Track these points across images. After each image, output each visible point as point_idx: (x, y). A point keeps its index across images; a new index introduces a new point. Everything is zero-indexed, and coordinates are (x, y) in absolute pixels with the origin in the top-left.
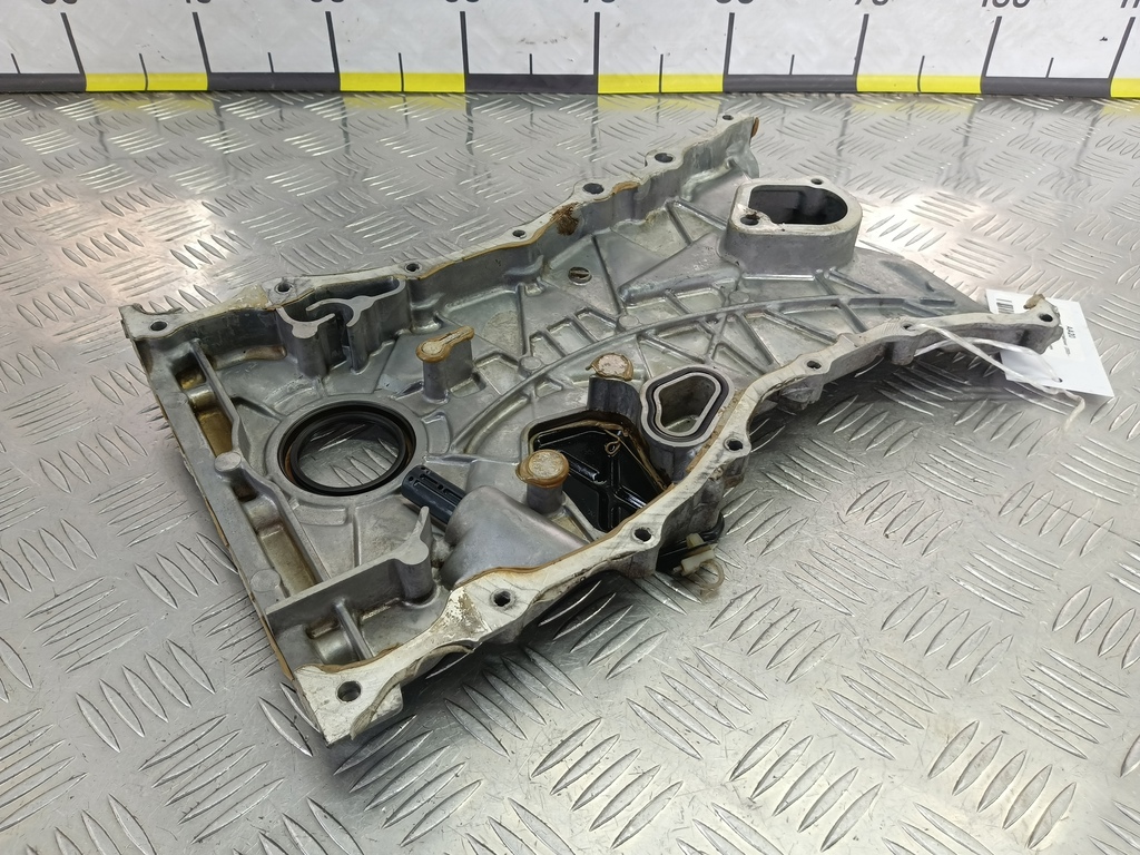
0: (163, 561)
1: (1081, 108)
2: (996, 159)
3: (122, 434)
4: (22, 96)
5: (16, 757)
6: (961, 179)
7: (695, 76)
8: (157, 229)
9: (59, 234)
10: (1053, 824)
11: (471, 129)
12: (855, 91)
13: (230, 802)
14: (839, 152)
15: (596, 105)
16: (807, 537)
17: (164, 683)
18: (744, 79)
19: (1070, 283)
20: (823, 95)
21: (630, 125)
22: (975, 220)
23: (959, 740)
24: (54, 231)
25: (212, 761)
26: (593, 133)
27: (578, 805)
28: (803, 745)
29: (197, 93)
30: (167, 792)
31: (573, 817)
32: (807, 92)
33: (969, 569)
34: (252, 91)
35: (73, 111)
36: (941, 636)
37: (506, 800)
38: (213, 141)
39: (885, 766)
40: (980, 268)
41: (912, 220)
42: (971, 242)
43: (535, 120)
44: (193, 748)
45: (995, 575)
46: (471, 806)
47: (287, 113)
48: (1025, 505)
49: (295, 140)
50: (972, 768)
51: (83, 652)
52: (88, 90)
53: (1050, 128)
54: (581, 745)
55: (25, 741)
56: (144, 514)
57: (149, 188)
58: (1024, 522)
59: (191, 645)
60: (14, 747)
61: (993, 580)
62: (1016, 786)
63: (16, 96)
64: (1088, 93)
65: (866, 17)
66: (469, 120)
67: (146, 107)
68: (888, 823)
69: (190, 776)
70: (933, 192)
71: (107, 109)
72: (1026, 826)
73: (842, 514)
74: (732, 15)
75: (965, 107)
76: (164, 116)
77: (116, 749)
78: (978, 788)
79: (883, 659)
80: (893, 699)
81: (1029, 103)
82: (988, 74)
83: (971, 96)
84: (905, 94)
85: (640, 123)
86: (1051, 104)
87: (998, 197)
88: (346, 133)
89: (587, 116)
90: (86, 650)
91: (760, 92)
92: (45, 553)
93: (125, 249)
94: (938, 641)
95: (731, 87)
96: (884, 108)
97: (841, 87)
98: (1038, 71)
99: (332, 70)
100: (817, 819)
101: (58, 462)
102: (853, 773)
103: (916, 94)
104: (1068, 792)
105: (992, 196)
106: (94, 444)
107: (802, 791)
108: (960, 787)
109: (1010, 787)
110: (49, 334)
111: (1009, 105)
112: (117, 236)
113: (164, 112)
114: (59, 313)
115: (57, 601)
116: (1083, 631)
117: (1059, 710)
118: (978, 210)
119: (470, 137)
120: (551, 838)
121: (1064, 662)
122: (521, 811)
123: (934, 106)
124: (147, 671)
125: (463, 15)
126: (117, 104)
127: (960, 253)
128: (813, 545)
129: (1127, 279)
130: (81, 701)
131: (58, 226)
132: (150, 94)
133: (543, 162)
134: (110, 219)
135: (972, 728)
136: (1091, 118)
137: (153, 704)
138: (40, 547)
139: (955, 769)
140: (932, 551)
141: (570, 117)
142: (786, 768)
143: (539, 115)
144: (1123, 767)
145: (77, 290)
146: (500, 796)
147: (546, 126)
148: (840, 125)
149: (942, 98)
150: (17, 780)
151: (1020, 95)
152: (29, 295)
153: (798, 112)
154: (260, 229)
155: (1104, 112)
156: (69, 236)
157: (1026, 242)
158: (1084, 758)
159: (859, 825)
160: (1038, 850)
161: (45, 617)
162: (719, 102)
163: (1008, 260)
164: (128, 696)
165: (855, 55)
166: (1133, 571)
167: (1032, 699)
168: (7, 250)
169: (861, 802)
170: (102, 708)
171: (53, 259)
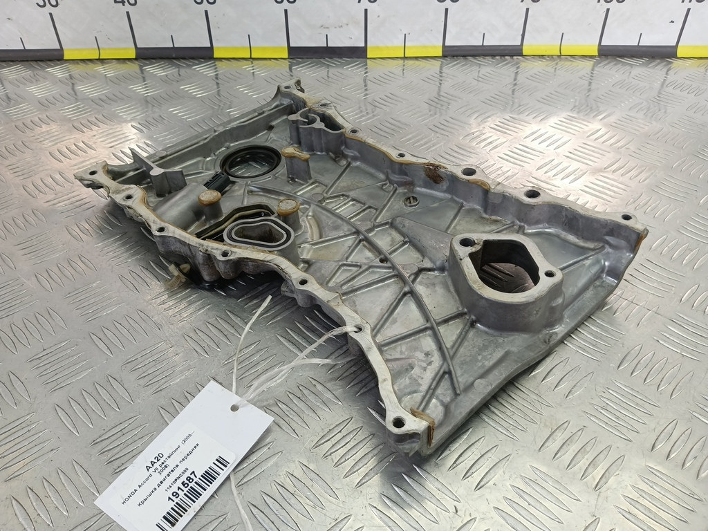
0: (105, 330)
1: (659, 64)
2: (606, 95)
3: (83, 259)
4: (26, 63)
5: (21, 439)
6: (587, 106)
7: (425, 47)
8: (105, 141)
9: (48, 144)
10: (609, 478)
12: (521, 55)
14: (513, 91)
15: (366, 65)
17: (104, 398)
18: (455, 48)
19: (644, 168)
20: (503, 58)
21: (386, 77)
22: (589, 131)
23: (557, 431)
24: (44, 142)
25: (131, 441)
26: (364, 81)
27: (337, 465)
28: (468, 433)
29: (129, 60)
30: (105, 458)
31: (334, 472)
32: (493, 56)
34: (162, 58)
35: (56, 71)
36: (551, 372)
37: (297, 462)
38: (138, 89)
39: (514, 444)
40: (590, 160)
41: (551, 131)
42: (585, 144)
43: (330, 75)
44: (120, 434)
46: (276, 465)
47: (182, 71)
49: (186, 87)
50: (565, 446)
51: (59, 381)
52: (65, 58)
53: (639, 76)
54: (340, 431)
55: (26, 430)
56: (95, 304)
57: (100, 117)
58: (606, 308)
59: (120, 377)
60: (20, 433)
61: (585, 341)
62: (589, 457)
63: (23, 63)
64: (663, 55)
65: (528, 10)
66: (290, 75)
67: (99, 68)
68: (514, 477)
69: (118, 449)
70: (565, 114)
71: (77, 70)
72: (594, 479)
74: (447, 10)
75: (589, 64)
76: (110, 74)
77: (77, 434)
78: (566, 458)
80: (521, 407)
81: (627, 61)
82: (603, 43)
83: (592, 57)
84: (552, 56)
85: (392, 75)
86: (640, 61)
87: (604, 118)
88: (218, 84)
89: (361, 71)
90: (61, 380)
91: (464, 56)
92: (38, 326)
93: (86, 152)
94: (550, 374)
95: (447, 53)
96: (539, 65)
97: (512, 53)
98: (633, 42)
99: (209, 45)
100: (473, 473)
101: (46, 275)
102: (495, 448)
103: (559, 56)
104: (620, 461)
105: (601, 117)
106: (66, 265)
107: (465, 458)
108: (557, 456)
109: (586, 457)
110: (41, 202)
111: (614, 63)
112: (81, 145)
113: (109, 71)
114: (47, 189)
115: (44, 353)
116: (636, 370)
117: (618, 414)
118: (595, 125)
120: (321, 482)
121: (623, 388)
122: (304, 468)
123: (569, 63)
124: (95, 391)
125: (286, 11)
126: (82, 67)
127: (579, 151)
129: (679, 165)
130: (57, 408)
131: (47, 139)
132: (101, 61)
134: (78, 135)
135: (566, 424)
136: (665, 70)
137: (98, 410)
138: (35, 322)
139: (553, 446)
141: (351, 72)
142: (457, 445)
143: (332, 71)
144: (654, 446)
145: (58, 177)
146: (293, 459)
147: (335, 77)
148: (513, 76)
149: (575, 58)
150: (22, 451)
151: (622, 56)
152: (29, 180)
153: (487, 68)
154: (164, 140)
155: (673, 66)
156: (53, 145)
157: (620, 144)
158: (630, 441)
159: (496, 477)
160: (600, 492)
161: (38, 361)
162: (440, 62)
163: (607, 154)
164: (83, 404)
165: (521, 33)
166: (668, 336)
167: (602, 408)
168: (17, 153)
169: (499, 464)
170: (69, 412)
171: (44, 158)
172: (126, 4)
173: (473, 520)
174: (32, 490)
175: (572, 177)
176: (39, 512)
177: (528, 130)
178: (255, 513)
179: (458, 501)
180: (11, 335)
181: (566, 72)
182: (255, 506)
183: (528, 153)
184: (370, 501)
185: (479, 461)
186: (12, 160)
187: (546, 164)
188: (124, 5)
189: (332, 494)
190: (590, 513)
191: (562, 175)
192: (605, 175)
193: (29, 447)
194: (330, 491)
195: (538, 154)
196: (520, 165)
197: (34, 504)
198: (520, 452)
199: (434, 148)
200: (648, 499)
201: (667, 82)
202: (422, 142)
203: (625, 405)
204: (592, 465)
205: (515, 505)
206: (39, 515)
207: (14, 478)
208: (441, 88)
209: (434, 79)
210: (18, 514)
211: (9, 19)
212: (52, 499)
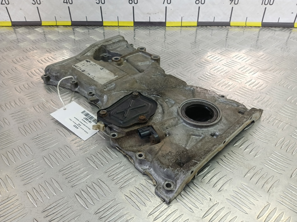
1: (287, 30)
2: (265, 41)
3: (53, 101)
4: (26, 27)
5: (29, 169)
6: (257, 46)
7: (190, 22)
8: (60, 56)
9: (36, 57)
10: (273, 188)
11: (135, 34)
12: (230, 26)
13: (79, 179)
14: (226, 40)
15: (166, 29)
17: (63, 154)
18: (202, 23)
19: (282, 70)
20: (222, 27)
21: (174, 34)
22: (259, 55)
23: (251, 170)
24: (35, 57)
25: (75, 170)
26: (165, 35)
28: (214, 170)
29: (68, 26)
30: (64, 177)
32: (218, 26)
33: (255, 133)
34: (82, 25)
35: (38, 30)
36: (248, 147)
38: (72, 37)
39: (233, 174)
40: (260, 66)
41: (243, 55)
42: (258, 60)
43: (150, 32)
45: (261, 134)
46: (135, 180)
47: (90, 31)
48: (269, 119)
49: (93, 37)
50: (254, 176)
51: (44, 147)
52: (42, 25)
53: (279, 34)
55: (31, 166)
57: (58, 47)
58: (269, 123)
59: (70, 146)
62: (265, 180)
63: (25, 27)
64: (289, 26)
65: (233, 7)
66: (134, 32)
67: (56, 29)
68: (234, 187)
69: (70, 173)
70: (249, 48)
71: (47, 30)
72: (267, 188)
74: (199, 7)
75: (258, 30)
76: (61, 31)
77: (52, 167)
79: (233, 152)
80: (236, 160)
81: (274, 28)
82: (263, 22)
83: (259, 27)
84: (242, 26)
85: (176, 33)
86: (279, 29)
87: (265, 50)
88: (104, 35)
89: (164, 31)
91: (206, 26)
93: (52, 60)
94: (247, 148)
95: (199, 25)
96: (237, 30)
97: (227, 25)
98: (276, 21)
99: (101, 20)
100: (217, 186)
101: (38, 107)
102: (226, 176)
103: (245, 26)
104: (278, 181)
105: (263, 50)
106: (46, 103)
107: (213, 180)
108: (251, 179)
109: (263, 180)
110: (35, 79)
111: (268, 29)
112: (50, 58)
113: (60, 30)
114: (37, 74)
115: (38, 136)
116: (283, 147)
117: (276, 164)
118: (261, 53)
119: (134, 36)
121: (278, 153)
122: (147, 182)
123: (250, 29)
124: (60, 151)
125: (133, 7)
126: (49, 28)
127: (255, 63)
130: (44, 158)
131: (36, 55)
132: (57, 26)
133: (153, 42)
134: (48, 54)
135: (255, 167)
136: (289, 32)
137: (61, 158)
138: (34, 125)
139: (250, 175)
141: (159, 32)
142: (210, 174)
144: (291, 176)
145: (41, 70)
146: (142, 179)
147: (153, 34)
148: (226, 34)
149: (252, 27)
150: (30, 174)
151: (271, 27)
152: (29, 71)
153: (215, 31)
155: (293, 31)
156: (39, 58)
157: (272, 60)
158: (282, 174)
159: (227, 187)
160: (270, 193)
161: (36, 139)
162: (196, 28)
163: (267, 64)
164: (55, 156)
165: (230, 17)
166: (295, 134)
167: (269, 161)
168: (24, 60)
169: (227, 182)
170: (49, 159)
171: (35, 63)
172: (68, 3)
173: (218, 204)
174: (34, 189)
175: (253, 73)
177: (233, 54)
178: (127, 199)
179: (211, 196)
180: (24, 129)
181: (248, 33)
182: (127, 196)
183: (234, 63)
185: (219, 181)
186: (22, 63)
187: (242, 68)
188: (67, 4)
190: (266, 201)
191: (249, 72)
192: (267, 72)
193: (32, 172)
195: (238, 63)
196: (231, 68)
197: (36, 194)
198: (236, 178)
199: (195, 61)
200: (290, 196)
201: (290, 37)
202: (190, 58)
203: (279, 160)
204: (266, 183)
205: (235, 198)
206: (38, 198)
207: (27, 184)
208: (197, 38)
209: (194, 34)
210: (29, 197)
211: (21, 9)
212: (43, 192)
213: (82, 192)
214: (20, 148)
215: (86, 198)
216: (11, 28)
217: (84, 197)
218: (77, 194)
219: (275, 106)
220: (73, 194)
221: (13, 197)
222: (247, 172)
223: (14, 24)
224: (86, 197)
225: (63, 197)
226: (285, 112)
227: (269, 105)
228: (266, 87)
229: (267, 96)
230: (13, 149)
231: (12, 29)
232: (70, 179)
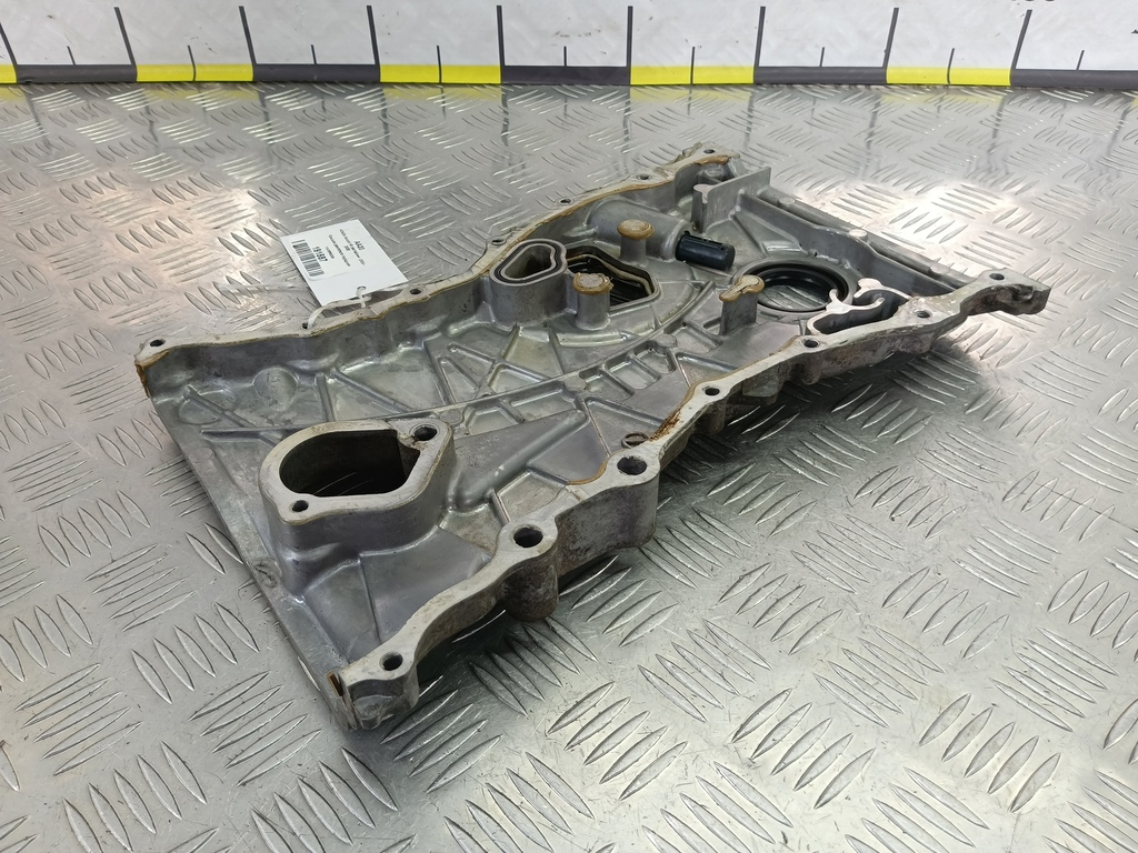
0: (212, 531)
1: (1111, 100)
2: (1022, 152)
4: (76, 86)
6: (990, 172)
7: (726, 68)
8: (206, 217)
9: (113, 221)
10: (1035, 790)
11: (506, 120)
12: (883, 82)
13: (272, 750)
14: (868, 144)
15: (628, 97)
16: (815, 518)
17: (211, 641)
18: (775, 71)
19: (1088, 276)
20: (853, 87)
21: (661, 117)
22: (997, 212)
23: (950, 712)
24: (107, 218)
25: (256, 713)
26: (625, 124)
27: (590, 759)
28: (803, 712)
29: (243, 83)
30: (214, 740)
31: (585, 771)
32: (837, 84)
33: (970, 551)
34: (296, 82)
35: (124, 101)
36: (939, 614)
37: (523, 754)
38: (258, 131)
39: (879, 732)
40: (999, 261)
41: (935, 212)
42: (992, 234)
43: (568, 112)
45: (995, 558)
46: (491, 758)
47: (329, 104)
48: (1029, 492)
49: (336, 131)
50: (962, 738)
51: (137, 613)
52: (139, 79)
53: (1078, 120)
54: (595, 706)
55: (86, 692)
57: (197, 177)
58: (1027, 508)
59: (238, 609)
60: (76, 697)
61: (993, 562)
62: (1002, 755)
63: (71, 86)
64: (1119, 86)
65: (896, 10)
67: (194, 97)
68: (879, 785)
69: (235, 726)
70: (958, 184)
71: (157, 99)
72: (1010, 792)
73: (851, 497)
74: (763, 9)
75: (995, 99)
76: (212, 107)
77: (168, 701)
78: (966, 755)
79: (882, 634)
80: (890, 671)
81: (1059, 95)
82: (1018, 67)
83: (1000, 88)
84: (934, 86)
85: (671, 114)
86: (1080, 96)
87: (1022, 191)
88: (386, 125)
89: (619, 107)
90: (141, 611)
91: (790, 84)
92: (103, 522)
93: (175, 236)
94: (937, 618)
95: (761, 79)
96: (913, 101)
97: (868, 79)
98: (1068, 64)
99: (373, 62)
100: (812, 779)
101: (114, 437)
102: (848, 738)
103: (945, 86)
104: (1052, 762)
105: (1016, 189)
106: (147, 421)
107: (799, 754)
108: (950, 754)
109: (997, 755)
110: (104, 316)
111: (1037, 98)
112: (168, 223)
113: (211, 102)
114: (113, 297)
115: (114, 566)
116: (1077, 612)
117: (1049, 685)
118: (1005, 203)
119: (505, 129)
120: (564, 789)
121: (1057, 641)
122: (538, 765)
123: (962, 98)
124: (197, 631)
125: (499, 9)
126: (166, 92)
127: (980, 245)
128: (821, 526)
130: (136, 657)
131: (112, 213)
132: (198, 85)
133: (575, 154)
134: (159, 207)
135: (964, 701)
136: (1121, 111)
137: (202, 661)
138: (98, 515)
139: (945, 737)
140: (936, 535)
141: (603, 108)
142: (785, 732)
143: (573, 106)
144: (1107, 740)
145: (131, 276)
146: (518, 750)
147: (578, 117)
148: (869, 116)
149: (972, 90)
150: (79, 726)
151: (1050, 88)
152: (85, 279)
153: (827, 104)
154: (303, 217)
155: (1134, 104)
156: (122, 223)
157: (1048, 235)
158: (1070, 730)
159: (852, 786)
160: (1020, 814)
161: (104, 579)
162: (750, 94)
163: (1028, 253)
164: (178, 651)
165: (885, 47)
166: (1130, 557)
167: (1023, 675)
168: (64, 235)
169: (854, 766)
170: (156, 664)
171: (107, 245)
174: (96, 790)
176: (109, 827)
177: (896, 209)
178: (457, 837)
179: (789, 824)
180: (59, 536)
181: (955, 113)
182: (458, 826)
184: (644, 822)
185: (821, 760)
186: (56, 247)
189: (583, 808)
190: (1003, 848)
193: (91, 720)
194: (579, 804)
197: (101, 813)
198: (888, 745)
200: (1100, 827)
201: (1124, 132)
203: (1060, 671)
204: (1006, 768)
205: (881, 833)
206: (108, 831)
207: (67, 770)
208: (751, 137)
209: (739, 120)
210: (76, 829)
211: (51, 17)
212: (130, 806)
213: (282, 806)
214: (42, 616)
215: (298, 834)
216: (16, 91)
217: (289, 827)
218: (260, 815)
219: (1053, 433)
220: (248, 815)
221: (12, 826)
222: (934, 724)
223: (24, 75)
224: (295, 829)
225: (207, 828)
226: (1092, 461)
227: (1030, 430)
228: (1018, 353)
229: (1023, 390)
230: (16, 622)
231: (17, 98)
232: (235, 748)
